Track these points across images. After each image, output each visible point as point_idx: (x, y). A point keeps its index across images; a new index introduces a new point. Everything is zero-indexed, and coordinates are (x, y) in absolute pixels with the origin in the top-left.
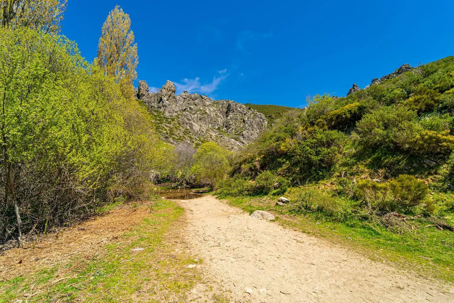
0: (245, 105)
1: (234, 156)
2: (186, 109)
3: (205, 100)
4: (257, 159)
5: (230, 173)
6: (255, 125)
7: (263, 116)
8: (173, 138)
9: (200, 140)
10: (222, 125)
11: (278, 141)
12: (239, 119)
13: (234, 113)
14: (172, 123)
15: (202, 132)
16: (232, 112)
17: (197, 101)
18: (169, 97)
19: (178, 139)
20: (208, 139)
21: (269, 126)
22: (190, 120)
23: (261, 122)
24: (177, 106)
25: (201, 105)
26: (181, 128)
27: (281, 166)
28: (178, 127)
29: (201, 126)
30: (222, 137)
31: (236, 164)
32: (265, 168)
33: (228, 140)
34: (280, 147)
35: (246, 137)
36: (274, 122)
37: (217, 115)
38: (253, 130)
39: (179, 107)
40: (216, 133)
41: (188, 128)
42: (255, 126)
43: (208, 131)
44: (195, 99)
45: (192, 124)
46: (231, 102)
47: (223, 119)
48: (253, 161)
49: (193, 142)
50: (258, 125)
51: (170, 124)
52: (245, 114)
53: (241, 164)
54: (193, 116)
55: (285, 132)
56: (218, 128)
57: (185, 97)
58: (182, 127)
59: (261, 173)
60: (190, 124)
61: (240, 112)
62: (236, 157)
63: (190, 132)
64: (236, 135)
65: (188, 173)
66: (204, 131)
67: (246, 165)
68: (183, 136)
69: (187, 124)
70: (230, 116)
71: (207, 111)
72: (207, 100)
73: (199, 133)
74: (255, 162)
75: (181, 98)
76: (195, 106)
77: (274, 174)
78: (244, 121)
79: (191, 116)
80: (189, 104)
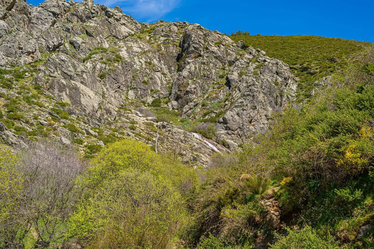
0: (233, 36)
1: (199, 183)
2: (60, 44)
3: (118, 20)
4: (269, 192)
5: (189, 233)
6: (262, 95)
7: (285, 68)
8: (18, 130)
9: (100, 136)
10: (165, 92)
11: (334, 134)
12: (214, 77)
13: (200, 60)
14: (17, 85)
15: (109, 112)
16: (196, 57)
17: (92, 24)
18: (9, 9)
19: (33, 133)
20: (123, 134)
21: (302, 97)
22: (71, 77)
23: (277, 84)
24: (32, 35)
25: (106, 35)
26: (42, 99)
27: (347, 214)
28: (33, 97)
29: (103, 96)
30: (164, 127)
31: (205, 207)
32: (297, 218)
33: (182, 137)
34: (343, 154)
35: (235, 127)
36: (317, 85)
37: (150, 63)
38: (254, 108)
39: (37, 39)
40: (147, 116)
41: (66, 100)
42: (261, 97)
43: (126, 110)
44: (89, 18)
45: (76, 89)
46: (190, 27)
47: (169, 75)
48: (258, 196)
49: (81, 142)
50: (269, 93)
51: (9, 87)
52: (231, 63)
53: (220, 206)
54: (81, 67)
55: (356, 107)
56: (153, 102)
57: (57, 11)
58: (48, 97)
59: (285, 233)
60: (70, 89)
61: (216, 58)
62: (206, 184)
63: (71, 113)
64: (205, 121)
65: (57, 235)
66: (114, 109)
67: (235, 208)
68: (50, 125)
69: (62, 88)
70: (188, 67)
71: (124, 53)
72: (122, 21)
73: (98, 115)
74: (263, 198)
75: (46, 13)
76: (87, 39)
77: (326, 240)
78: (228, 83)
79: (74, 66)
80: (68, 30)
